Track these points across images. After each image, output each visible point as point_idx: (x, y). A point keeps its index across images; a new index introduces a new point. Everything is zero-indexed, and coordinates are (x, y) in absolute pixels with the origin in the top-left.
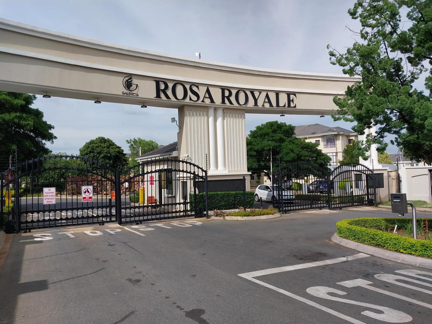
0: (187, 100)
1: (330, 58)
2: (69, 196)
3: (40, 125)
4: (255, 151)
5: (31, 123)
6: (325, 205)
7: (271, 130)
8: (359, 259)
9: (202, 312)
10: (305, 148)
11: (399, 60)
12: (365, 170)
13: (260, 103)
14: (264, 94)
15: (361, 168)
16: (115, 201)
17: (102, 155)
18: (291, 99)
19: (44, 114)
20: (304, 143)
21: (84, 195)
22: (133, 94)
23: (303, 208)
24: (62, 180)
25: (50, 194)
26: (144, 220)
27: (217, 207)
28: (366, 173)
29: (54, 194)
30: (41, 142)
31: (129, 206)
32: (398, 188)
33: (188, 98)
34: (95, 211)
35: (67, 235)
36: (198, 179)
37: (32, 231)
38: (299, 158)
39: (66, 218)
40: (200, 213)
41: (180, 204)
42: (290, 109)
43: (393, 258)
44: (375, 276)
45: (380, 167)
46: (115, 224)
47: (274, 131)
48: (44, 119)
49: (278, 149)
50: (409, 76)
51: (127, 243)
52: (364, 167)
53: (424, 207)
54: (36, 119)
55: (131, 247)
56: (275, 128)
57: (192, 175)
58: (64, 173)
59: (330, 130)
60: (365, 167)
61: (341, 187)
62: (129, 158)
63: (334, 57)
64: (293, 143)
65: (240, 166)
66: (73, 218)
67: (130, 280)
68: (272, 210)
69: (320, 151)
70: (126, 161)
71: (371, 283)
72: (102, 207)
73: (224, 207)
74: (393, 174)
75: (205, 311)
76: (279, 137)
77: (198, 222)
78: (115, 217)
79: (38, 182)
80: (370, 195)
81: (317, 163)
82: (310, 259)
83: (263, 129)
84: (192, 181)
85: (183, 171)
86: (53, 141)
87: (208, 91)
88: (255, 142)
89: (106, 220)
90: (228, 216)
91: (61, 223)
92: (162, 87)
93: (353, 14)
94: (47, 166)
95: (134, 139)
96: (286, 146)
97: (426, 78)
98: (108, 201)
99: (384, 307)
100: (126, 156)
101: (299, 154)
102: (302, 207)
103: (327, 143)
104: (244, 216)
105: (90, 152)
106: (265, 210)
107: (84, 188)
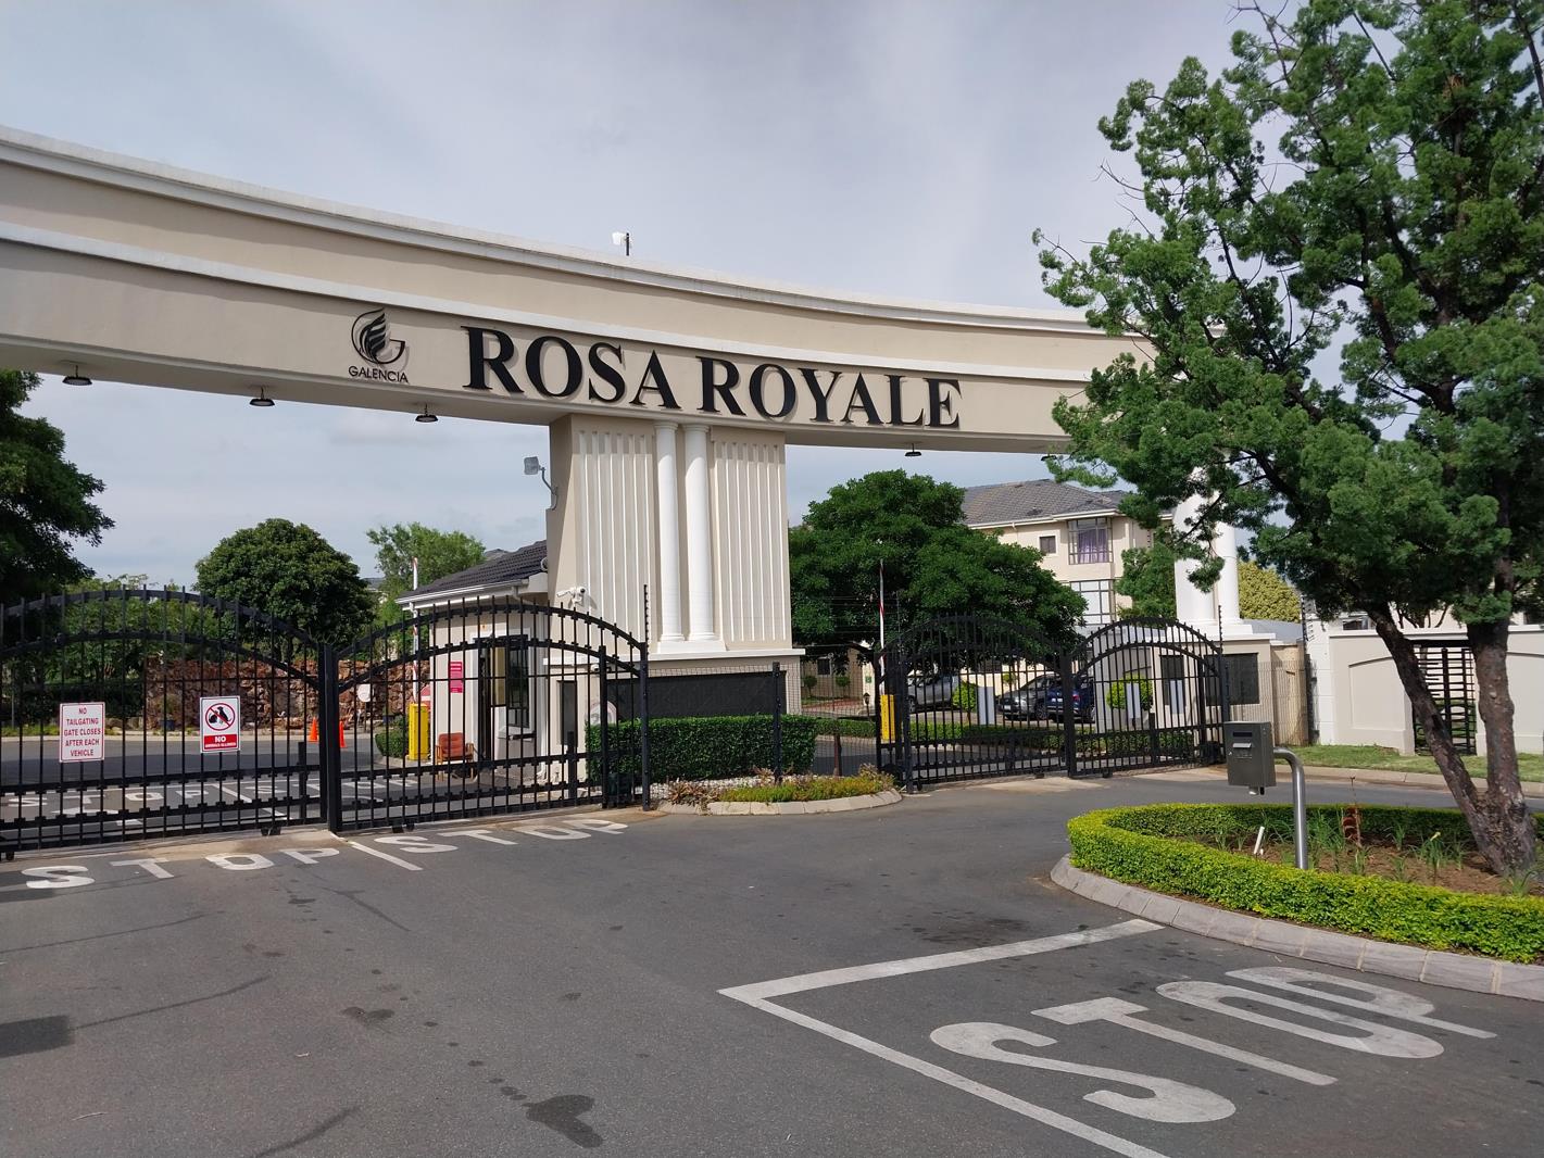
0: (581, 397)
1: (1045, 275)
2: (155, 734)
3: (51, 477)
4: (826, 573)
5: (20, 471)
6: (1054, 761)
7: (881, 503)
8: (1126, 937)
9: (584, 1103)
10: (998, 564)
11: (1267, 284)
12: (1193, 643)
13: (836, 410)
14: (848, 382)
15: (1176, 635)
16: (318, 751)
17: (279, 586)
18: (943, 399)
19: (65, 438)
20: (995, 548)
21: (206, 730)
22: (387, 375)
23: (981, 772)
24: (131, 675)
25: (86, 727)
26: (422, 818)
27: (682, 770)
28: (1197, 653)
29: (100, 725)
30: (55, 537)
31: (369, 769)
32: (1305, 704)
33: (584, 390)
34: (248, 783)
35: (145, 870)
36: (617, 672)
37: (17, 855)
38: (976, 598)
39: (141, 810)
40: (623, 792)
41: (549, 759)
42: (937, 432)
43: (1230, 933)
44: (1161, 989)
45: (1245, 630)
46: (320, 829)
47: (893, 506)
48: (67, 457)
49: (905, 569)
50: (1298, 339)
51: (356, 895)
52: (1188, 632)
53: (1385, 769)
54: (36, 455)
55: (370, 908)
56: (895, 496)
57: (595, 660)
58: (137, 650)
59: (1090, 502)
60: (1193, 632)
61: (1115, 699)
62: (380, 594)
63: (1056, 270)
64: (958, 547)
65: (768, 626)
66: (165, 811)
67: (356, 1013)
68: (873, 779)
69: (1049, 574)
70: (364, 605)
71: (1141, 1008)
72: (274, 772)
73: (707, 769)
74: (1290, 657)
75: (593, 1100)
76: (909, 526)
77: (611, 822)
78: (318, 805)
79: (40, 681)
80: (1208, 729)
81: (1039, 618)
82: (966, 938)
83: (854, 498)
84: (596, 682)
85: (562, 645)
86: (100, 534)
87: (654, 367)
88: (827, 541)
89: (288, 816)
90: (718, 800)
91: (124, 828)
92: (493, 349)
93: (1115, 134)
94: (74, 623)
95: (397, 527)
96: (933, 556)
97: (1345, 346)
98: (295, 750)
99: (1158, 1079)
100: (369, 589)
101: (975, 585)
102: (976, 770)
103: (1080, 546)
104: (775, 801)
105: (238, 574)
106: (848, 778)
107: (207, 704)
